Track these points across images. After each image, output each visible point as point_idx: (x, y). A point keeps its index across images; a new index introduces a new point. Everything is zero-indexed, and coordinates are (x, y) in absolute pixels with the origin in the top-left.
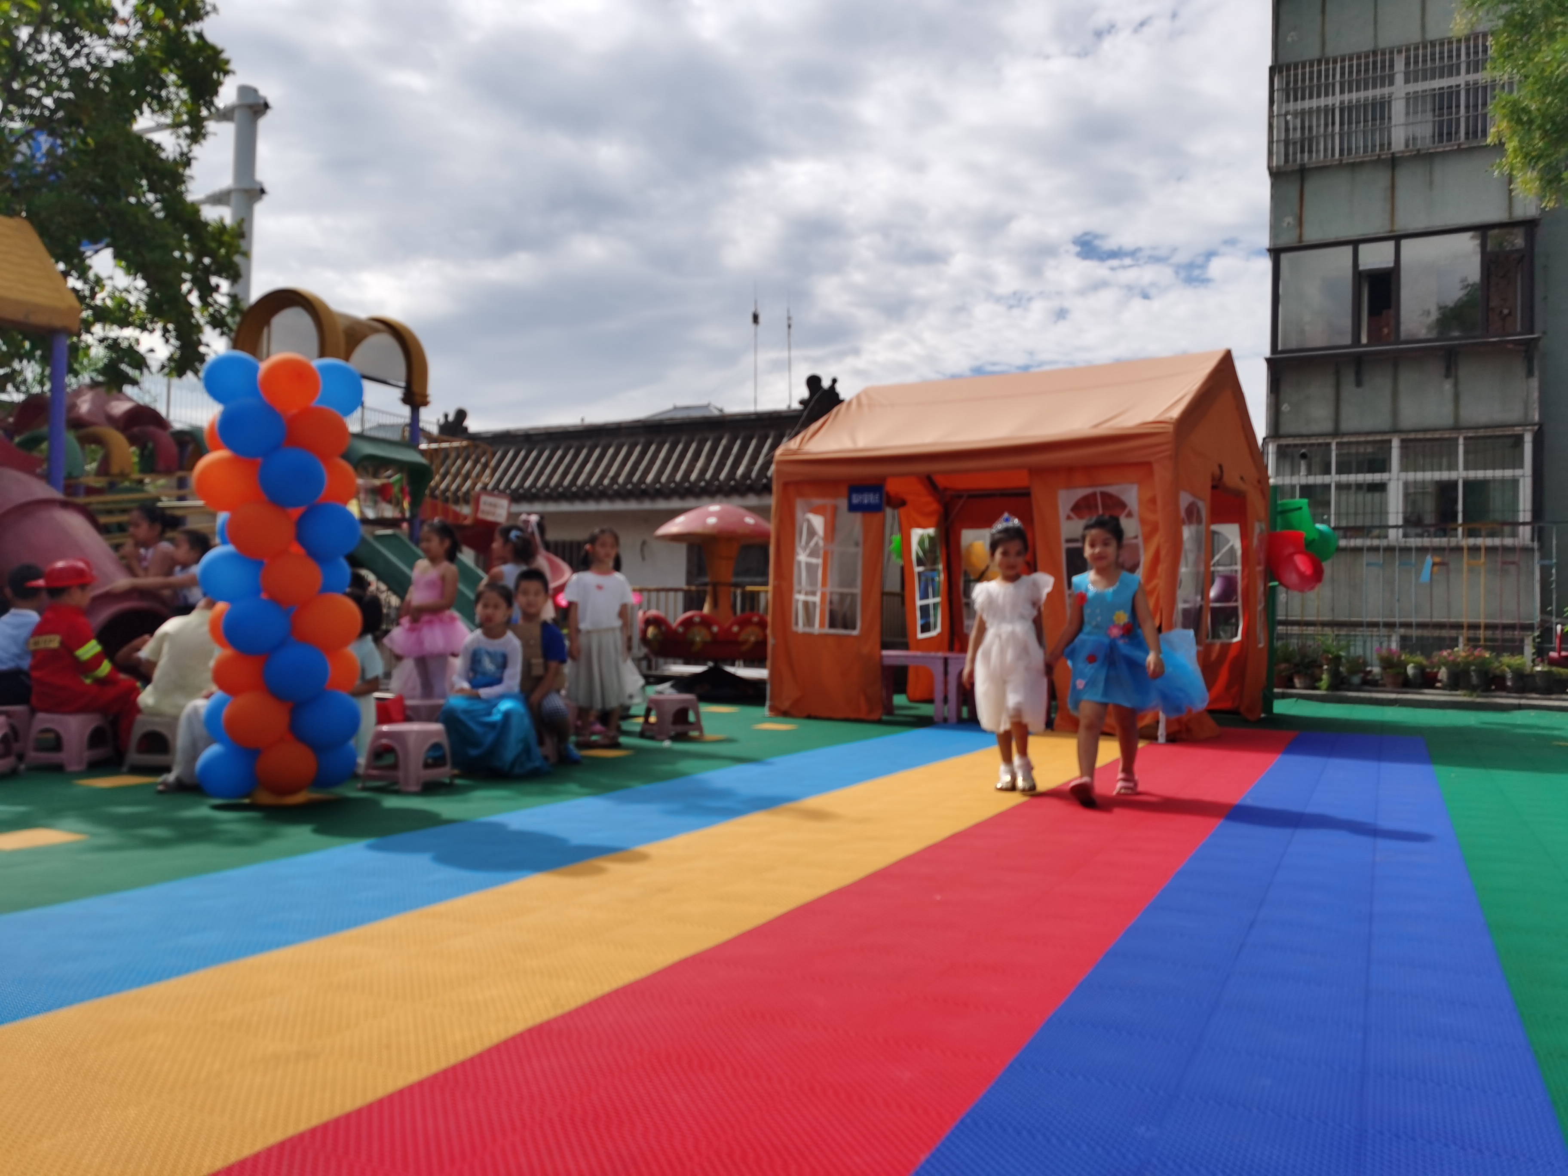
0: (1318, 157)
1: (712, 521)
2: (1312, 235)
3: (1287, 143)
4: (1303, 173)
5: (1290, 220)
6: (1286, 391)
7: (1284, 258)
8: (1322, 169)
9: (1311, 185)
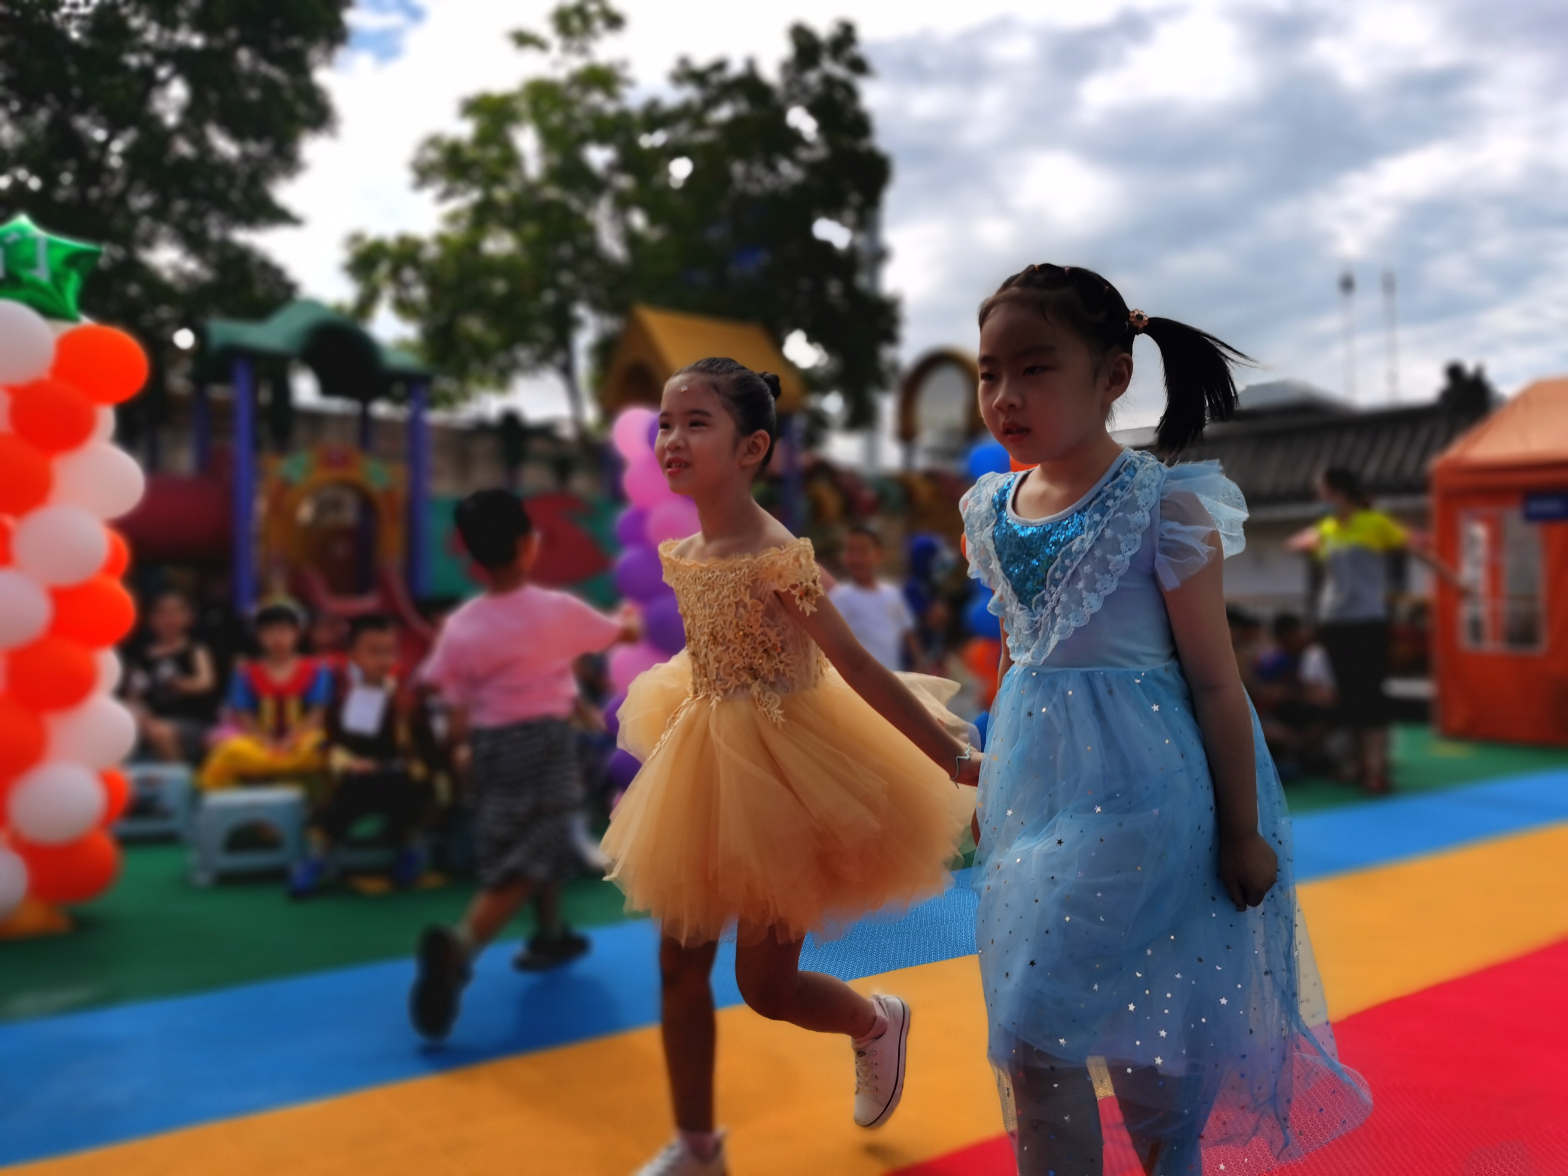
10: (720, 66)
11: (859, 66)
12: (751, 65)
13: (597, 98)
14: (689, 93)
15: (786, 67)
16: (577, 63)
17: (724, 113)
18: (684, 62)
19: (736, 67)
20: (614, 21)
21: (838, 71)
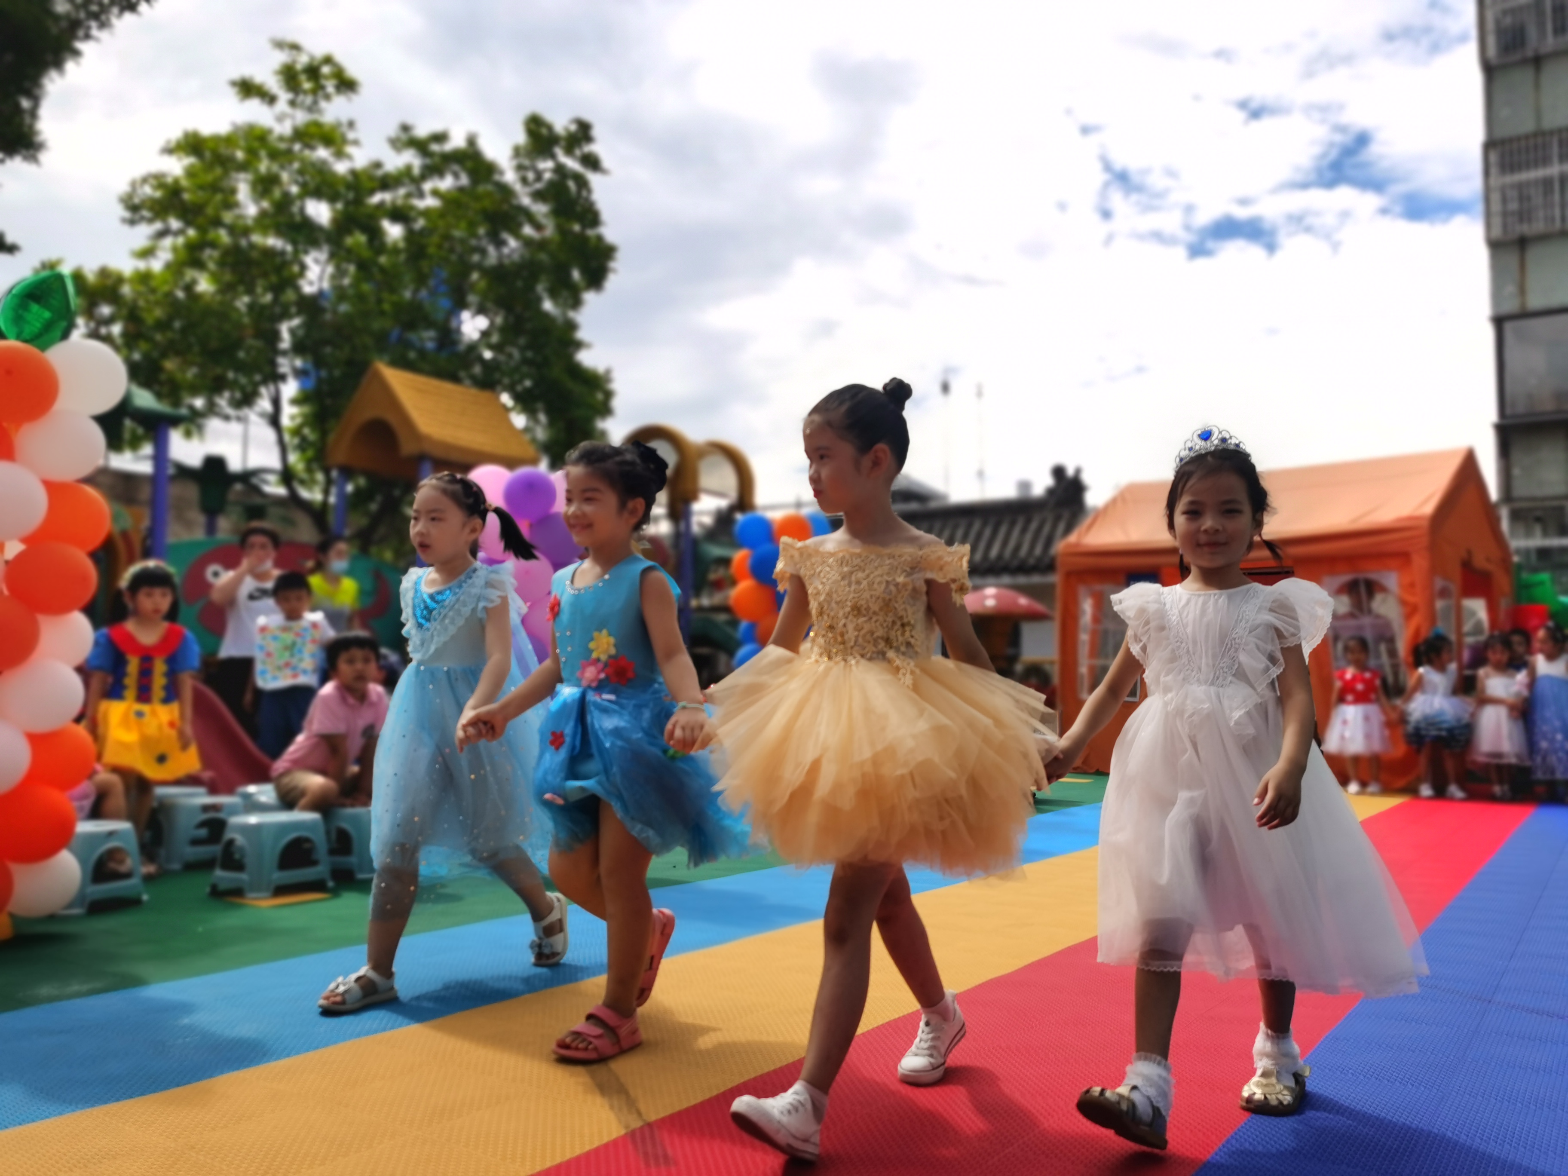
0: (1538, 226)
1: (990, 603)
2: (1535, 302)
3: (1505, 214)
4: (1522, 243)
5: (1511, 289)
6: (1516, 455)
7: (1508, 327)
8: (1544, 238)
9: (1534, 254)
10: (440, 137)
11: (592, 162)
12: (472, 141)
13: (322, 153)
14: (410, 159)
15: (517, 152)
16: (301, 117)
17: (446, 183)
18: (405, 128)
19: (457, 141)
20: (346, 85)
21: (572, 164)
